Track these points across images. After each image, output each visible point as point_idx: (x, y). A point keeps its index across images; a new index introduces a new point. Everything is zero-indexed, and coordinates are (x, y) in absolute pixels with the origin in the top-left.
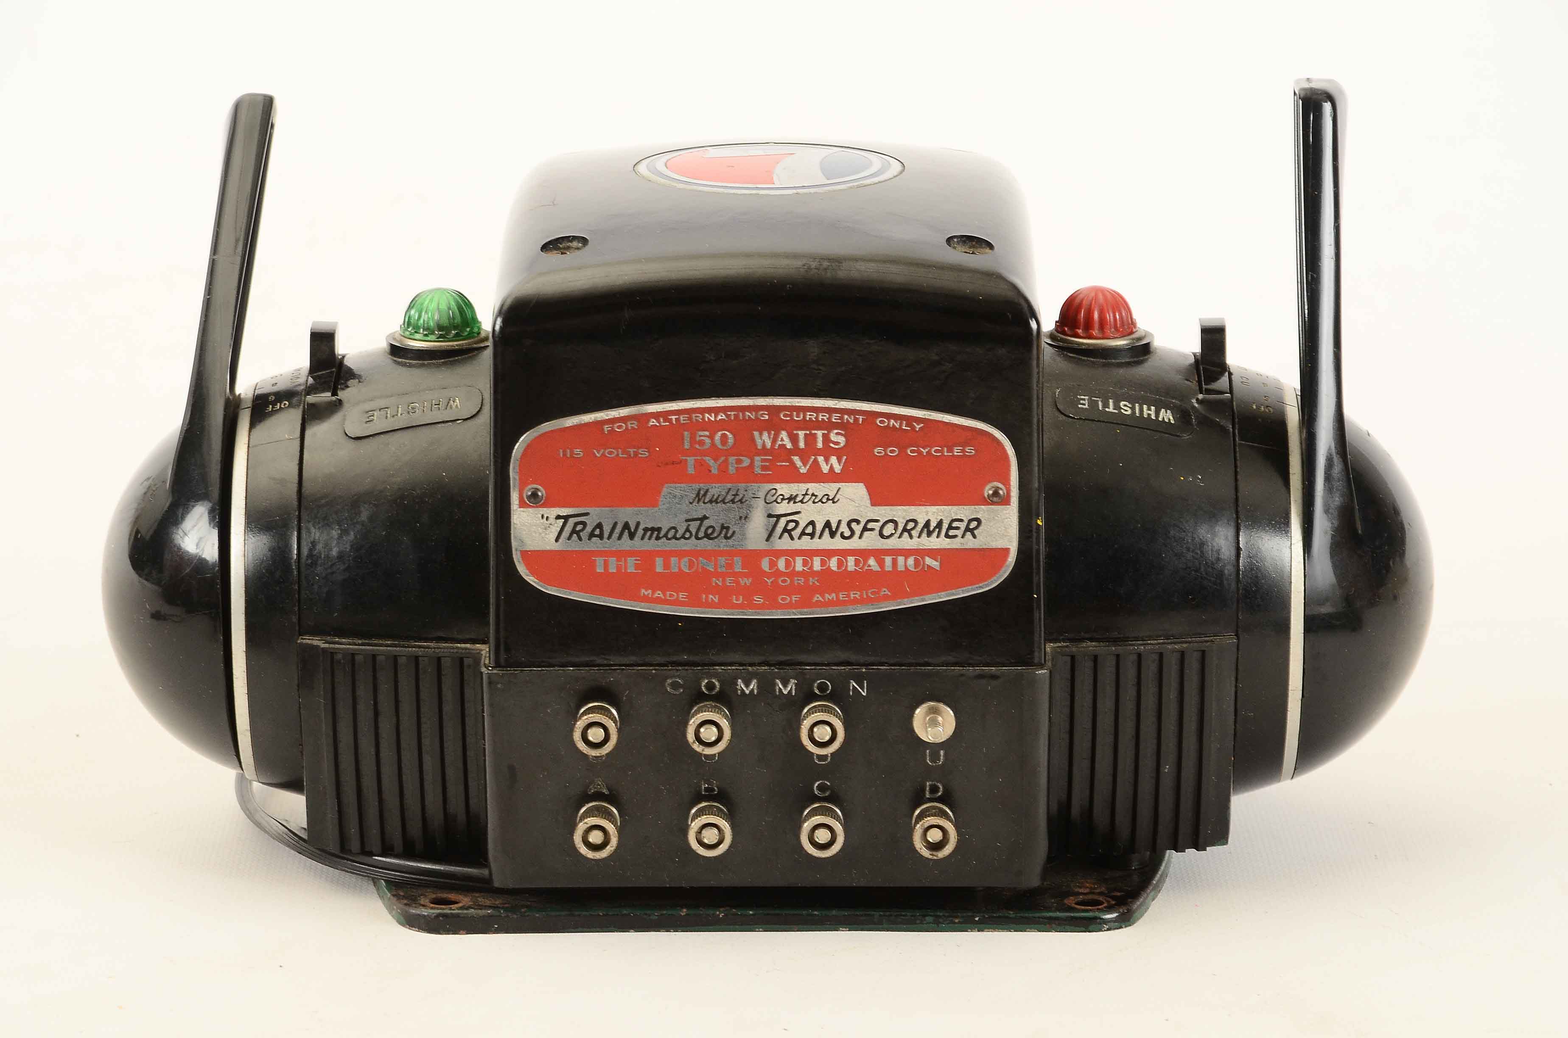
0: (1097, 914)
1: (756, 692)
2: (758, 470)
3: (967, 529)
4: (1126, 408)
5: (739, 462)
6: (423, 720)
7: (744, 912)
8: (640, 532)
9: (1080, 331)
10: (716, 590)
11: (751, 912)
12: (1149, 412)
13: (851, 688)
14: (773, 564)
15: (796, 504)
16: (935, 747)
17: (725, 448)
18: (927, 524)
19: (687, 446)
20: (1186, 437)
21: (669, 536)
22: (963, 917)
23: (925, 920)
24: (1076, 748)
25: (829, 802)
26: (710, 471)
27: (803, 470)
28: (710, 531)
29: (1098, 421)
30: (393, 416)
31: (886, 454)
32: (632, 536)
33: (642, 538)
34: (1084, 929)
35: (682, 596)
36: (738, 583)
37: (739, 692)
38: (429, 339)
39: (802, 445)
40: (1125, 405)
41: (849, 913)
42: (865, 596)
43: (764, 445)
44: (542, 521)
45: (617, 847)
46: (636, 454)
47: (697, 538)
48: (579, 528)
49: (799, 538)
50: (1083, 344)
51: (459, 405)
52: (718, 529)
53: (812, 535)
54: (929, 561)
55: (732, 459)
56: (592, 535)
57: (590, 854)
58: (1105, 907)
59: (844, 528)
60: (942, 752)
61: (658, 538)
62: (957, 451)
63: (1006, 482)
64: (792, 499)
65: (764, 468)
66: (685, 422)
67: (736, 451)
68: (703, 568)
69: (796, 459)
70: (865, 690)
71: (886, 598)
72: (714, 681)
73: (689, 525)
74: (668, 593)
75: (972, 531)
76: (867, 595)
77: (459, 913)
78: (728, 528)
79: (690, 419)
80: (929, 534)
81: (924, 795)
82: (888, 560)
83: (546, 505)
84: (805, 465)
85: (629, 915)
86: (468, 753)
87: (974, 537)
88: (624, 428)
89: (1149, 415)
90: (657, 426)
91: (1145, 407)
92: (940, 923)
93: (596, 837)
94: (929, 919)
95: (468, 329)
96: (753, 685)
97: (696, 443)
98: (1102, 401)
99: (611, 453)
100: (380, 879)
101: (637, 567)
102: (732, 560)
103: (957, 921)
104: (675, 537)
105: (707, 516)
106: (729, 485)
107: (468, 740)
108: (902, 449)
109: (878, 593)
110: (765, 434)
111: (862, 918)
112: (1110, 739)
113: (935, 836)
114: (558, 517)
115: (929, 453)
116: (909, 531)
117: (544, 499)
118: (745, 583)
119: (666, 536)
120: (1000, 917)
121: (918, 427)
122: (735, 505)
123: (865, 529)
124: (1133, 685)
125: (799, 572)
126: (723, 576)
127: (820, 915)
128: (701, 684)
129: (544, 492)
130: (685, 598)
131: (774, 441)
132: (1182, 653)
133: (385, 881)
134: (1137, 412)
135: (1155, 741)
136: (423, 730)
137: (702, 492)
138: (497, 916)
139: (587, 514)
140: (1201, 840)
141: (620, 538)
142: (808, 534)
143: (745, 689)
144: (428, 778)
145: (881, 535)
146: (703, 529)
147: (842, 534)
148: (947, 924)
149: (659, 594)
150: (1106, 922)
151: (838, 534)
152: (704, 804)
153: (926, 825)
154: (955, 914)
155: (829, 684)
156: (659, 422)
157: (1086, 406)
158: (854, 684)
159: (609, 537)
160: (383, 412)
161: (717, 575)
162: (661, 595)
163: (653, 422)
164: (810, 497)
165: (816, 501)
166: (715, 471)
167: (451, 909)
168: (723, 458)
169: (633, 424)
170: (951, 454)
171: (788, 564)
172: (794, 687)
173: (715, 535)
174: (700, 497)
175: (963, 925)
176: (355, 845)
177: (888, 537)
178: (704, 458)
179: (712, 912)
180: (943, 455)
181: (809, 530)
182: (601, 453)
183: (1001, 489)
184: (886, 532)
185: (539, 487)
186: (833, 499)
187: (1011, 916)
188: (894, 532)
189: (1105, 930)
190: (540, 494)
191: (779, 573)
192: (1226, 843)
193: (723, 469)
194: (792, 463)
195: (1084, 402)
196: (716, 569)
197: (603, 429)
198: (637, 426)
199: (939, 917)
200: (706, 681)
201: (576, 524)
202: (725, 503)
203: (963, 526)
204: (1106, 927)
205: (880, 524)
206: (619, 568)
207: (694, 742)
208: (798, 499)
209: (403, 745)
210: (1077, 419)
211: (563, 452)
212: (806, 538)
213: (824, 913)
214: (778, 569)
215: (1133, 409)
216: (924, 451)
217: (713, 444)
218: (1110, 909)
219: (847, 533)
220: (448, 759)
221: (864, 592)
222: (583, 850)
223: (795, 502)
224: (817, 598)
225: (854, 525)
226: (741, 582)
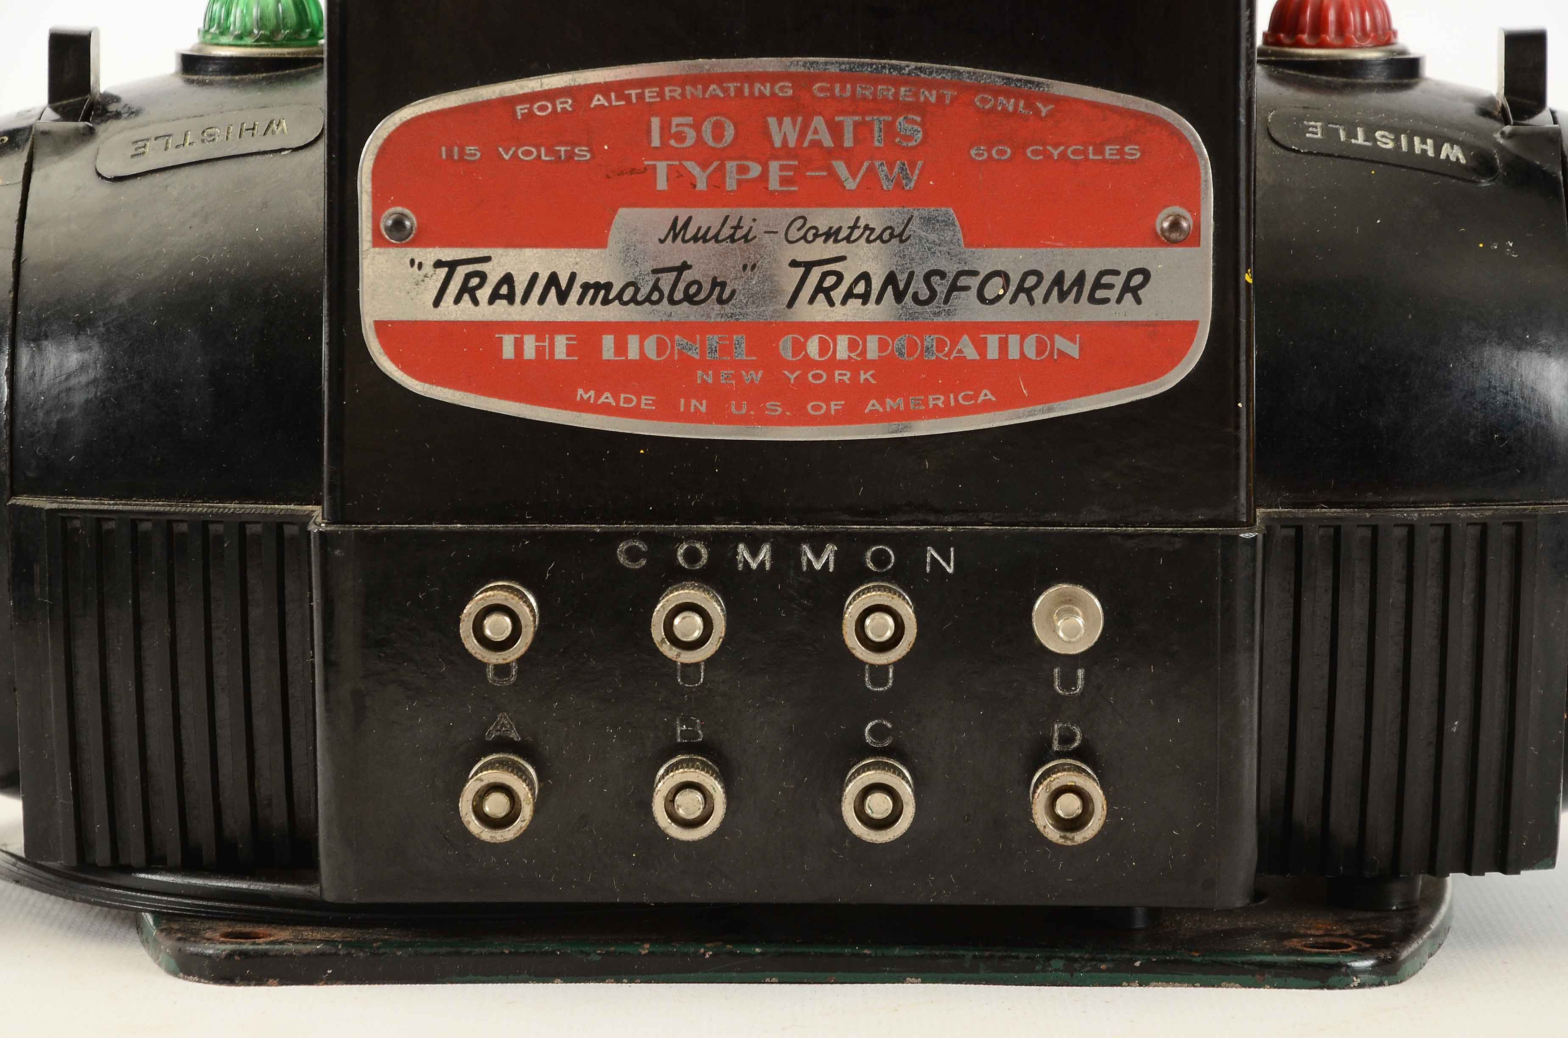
0: (1341, 959)
1: (768, 566)
2: (774, 184)
3: (1126, 288)
4: (1384, 140)
5: (743, 170)
6: (216, 633)
7: (746, 949)
8: (576, 291)
9: (1305, 37)
10: (702, 393)
11: (758, 950)
12: (1424, 147)
13: (928, 560)
14: (799, 347)
15: (838, 244)
16: (1070, 662)
17: (720, 146)
18: (1059, 279)
19: (656, 142)
20: (1485, 183)
21: (626, 298)
22: (1113, 960)
23: (1050, 965)
24: (1304, 689)
25: (889, 756)
26: (695, 186)
27: (851, 185)
28: (693, 290)
29: (1339, 157)
30: (177, 147)
31: (990, 157)
32: (562, 297)
33: (580, 302)
34: (1318, 983)
35: (646, 401)
36: (738, 378)
37: (740, 565)
38: (243, 42)
39: (848, 142)
40: (1383, 136)
41: (923, 952)
42: (953, 404)
43: (785, 142)
44: (411, 270)
45: (531, 822)
46: (570, 155)
47: (672, 302)
48: (475, 281)
49: (844, 302)
50: (1310, 56)
51: (285, 128)
52: (707, 287)
53: (865, 298)
54: (1061, 343)
55: (731, 166)
56: (494, 297)
57: (486, 835)
58: (1354, 950)
59: (919, 286)
60: (1080, 673)
61: (606, 302)
62: (1110, 152)
63: (1195, 208)
64: (831, 235)
65: (784, 181)
66: (651, 100)
67: (738, 151)
68: (680, 353)
69: (841, 168)
70: (952, 564)
71: (987, 407)
72: (698, 546)
73: (658, 280)
74: (622, 396)
75: (1134, 291)
76: (956, 400)
77: (267, 950)
78: (723, 285)
79: (661, 94)
80: (1062, 296)
81: (1050, 746)
82: (993, 341)
83: (421, 240)
84: (854, 176)
85: (553, 953)
86: (291, 691)
87: (1138, 301)
88: (550, 110)
89: (1424, 151)
90: (606, 107)
91: (1417, 140)
92: (1076, 970)
93: (496, 805)
94: (1057, 964)
95: (308, 30)
96: (765, 552)
97: (671, 136)
98: (1344, 129)
99: (528, 153)
100: (142, 911)
101: (570, 349)
102: (731, 340)
103: (1103, 967)
104: (634, 300)
105: (689, 263)
106: (726, 211)
107: (290, 667)
108: (1019, 149)
109: (975, 397)
110: (787, 120)
111: (943, 961)
112: (1360, 674)
113: (1069, 805)
114: (439, 264)
115: (1063, 155)
116: (1029, 292)
117: (414, 232)
118: (752, 381)
119: (619, 297)
120: (1175, 962)
121: (1044, 111)
122: (735, 245)
123: (954, 287)
124: (1399, 581)
125: (842, 362)
126: (715, 366)
127: (873, 955)
128: (676, 551)
129: (414, 219)
130: (649, 405)
131: (802, 134)
132: (1484, 527)
133: (152, 912)
134: (1403, 146)
135: (1436, 681)
136: (215, 651)
137: (680, 224)
138: (330, 954)
139: (487, 259)
140: (1511, 856)
141: (542, 300)
142: (858, 296)
143: (750, 560)
144: (224, 733)
145: (982, 298)
146: (681, 286)
147: (915, 297)
148: (1087, 972)
149: (607, 398)
150: (1356, 972)
151: (908, 298)
152: (680, 757)
153: (1055, 786)
154: (1102, 956)
155: (891, 553)
156: (608, 99)
157: (1319, 136)
158: (936, 555)
159: (524, 301)
160: (162, 141)
161: (705, 365)
162: (611, 400)
163: (598, 100)
164: (861, 230)
165: (872, 238)
166: (702, 185)
167: (254, 944)
168: (716, 164)
169: (565, 104)
170: (1101, 157)
171: (824, 347)
172: (832, 559)
173: (702, 296)
174: (676, 231)
175: (1115, 974)
176: (102, 854)
177: (992, 302)
178: (686, 163)
179: (692, 950)
180: (1087, 159)
181: (860, 288)
182: (511, 152)
183: (1184, 218)
184: (989, 294)
185: (407, 211)
186: (901, 234)
187: (1194, 959)
188: (1001, 292)
189: (1354, 987)
190: (407, 223)
191: (808, 363)
192: (1552, 864)
193: (717, 181)
194: (833, 174)
195: (1314, 130)
196: (703, 353)
197: (515, 112)
198: (570, 106)
199: (1075, 960)
200: (685, 547)
201: (468, 277)
202: (717, 241)
203: (1119, 282)
204: (1357, 981)
205: (978, 280)
206: (539, 350)
207: (663, 641)
208: (842, 235)
209: (182, 676)
210: (1304, 153)
211: (447, 151)
212: (855, 304)
213: (879, 953)
214: (807, 355)
215: (1397, 140)
216: (1056, 153)
217: (699, 139)
218: (1361, 953)
219: (924, 294)
220: (257, 701)
221: (952, 396)
222: (475, 826)
223: (836, 241)
224: (873, 405)
225: (935, 279)
226: (746, 378)
